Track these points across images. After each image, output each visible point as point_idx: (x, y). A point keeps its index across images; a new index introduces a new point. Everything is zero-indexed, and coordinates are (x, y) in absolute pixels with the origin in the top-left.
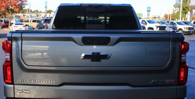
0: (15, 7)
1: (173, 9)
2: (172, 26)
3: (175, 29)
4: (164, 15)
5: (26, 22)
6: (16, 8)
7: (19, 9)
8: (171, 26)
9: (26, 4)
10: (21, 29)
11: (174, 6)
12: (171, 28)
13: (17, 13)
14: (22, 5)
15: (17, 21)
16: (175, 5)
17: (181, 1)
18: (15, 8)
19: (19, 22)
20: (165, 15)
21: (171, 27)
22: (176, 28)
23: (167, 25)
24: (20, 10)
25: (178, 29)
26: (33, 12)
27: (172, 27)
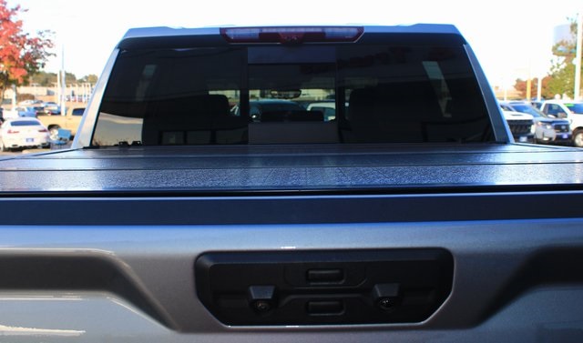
0: (13, 64)
1: (552, 61)
2: (551, 117)
3: (563, 127)
4: (515, 83)
5: (53, 114)
6: (16, 67)
7: (24, 70)
8: (551, 120)
9: (49, 55)
10: (33, 140)
11: (555, 49)
12: (549, 127)
13: (19, 85)
14: (35, 59)
15: (23, 113)
16: (558, 45)
17: (576, 33)
18: (13, 70)
19: (31, 115)
20: (518, 81)
21: (550, 123)
22: (567, 126)
23: (535, 116)
24: (31, 73)
25: (572, 127)
26: (81, 81)
27: (553, 122)
